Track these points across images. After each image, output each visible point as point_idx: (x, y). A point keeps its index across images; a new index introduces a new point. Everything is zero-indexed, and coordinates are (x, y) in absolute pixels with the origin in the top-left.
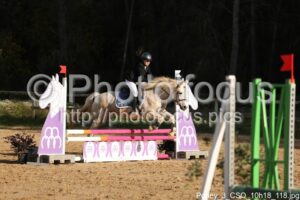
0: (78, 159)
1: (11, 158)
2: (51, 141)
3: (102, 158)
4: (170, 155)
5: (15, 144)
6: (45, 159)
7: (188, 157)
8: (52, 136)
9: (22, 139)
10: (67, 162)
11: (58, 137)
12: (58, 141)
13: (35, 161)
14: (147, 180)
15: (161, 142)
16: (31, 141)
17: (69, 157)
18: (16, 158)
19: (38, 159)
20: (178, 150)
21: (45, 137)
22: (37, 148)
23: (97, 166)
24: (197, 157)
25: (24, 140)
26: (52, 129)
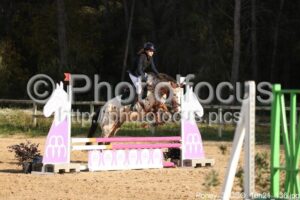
0: (83, 167)
1: (15, 167)
2: (56, 150)
3: (108, 166)
4: (176, 163)
5: (19, 153)
6: (50, 169)
7: (194, 164)
8: (56, 145)
9: (26, 148)
10: (72, 171)
11: (62, 145)
12: (62, 150)
13: (40, 170)
14: (155, 189)
15: (166, 150)
16: (35, 150)
17: (73, 166)
18: (21, 168)
19: (43, 169)
20: (184, 157)
21: (50, 146)
22: (42, 157)
23: (102, 174)
24: (203, 165)
25: (28, 150)
26: (57, 138)
